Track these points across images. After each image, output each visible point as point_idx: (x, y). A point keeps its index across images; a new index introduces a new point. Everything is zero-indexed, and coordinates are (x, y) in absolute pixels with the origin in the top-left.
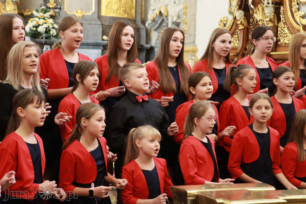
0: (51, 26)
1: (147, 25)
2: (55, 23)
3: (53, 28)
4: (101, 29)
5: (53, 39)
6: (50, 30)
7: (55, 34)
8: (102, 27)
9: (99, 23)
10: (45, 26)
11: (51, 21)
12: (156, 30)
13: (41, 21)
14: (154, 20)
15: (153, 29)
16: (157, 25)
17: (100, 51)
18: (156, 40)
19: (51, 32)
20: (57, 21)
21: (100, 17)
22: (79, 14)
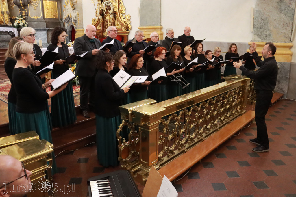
0: (25, 23)
1: (63, 21)
2: (26, 22)
3: (26, 24)
4: (45, 23)
6: (24, 25)
8: (46, 23)
9: (44, 21)
10: (22, 23)
11: (24, 21)
12: (66, 23)
13: (20, 21)
14: (66, 19)
15: (66, 22)
16: (67, 21)
17: (46, 32)
18: (67, 26)
20: (27, 21)
21: (44, 19)
22: (36, 18)
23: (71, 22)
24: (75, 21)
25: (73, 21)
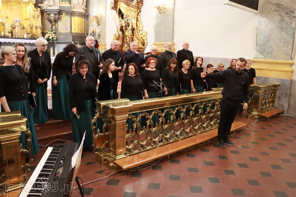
0: (54, 37)
3: (55, 37)
4: (72, 37)
5: (55, 41)
6: (53, 38)
7: (55, 39)
9: (71, 35)
11: (54, 34)
13: (51, 35)
14: (91, 34)
19: (54, 39)
20: (56, 34)
21: (71, 33)
22: (64, 32)
23: (95, 37)
24: (98, 36)
25: (97, 36)
